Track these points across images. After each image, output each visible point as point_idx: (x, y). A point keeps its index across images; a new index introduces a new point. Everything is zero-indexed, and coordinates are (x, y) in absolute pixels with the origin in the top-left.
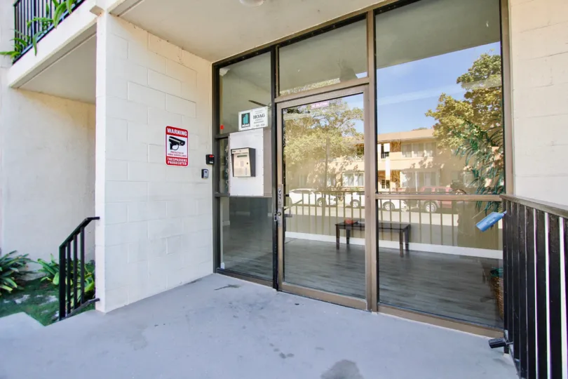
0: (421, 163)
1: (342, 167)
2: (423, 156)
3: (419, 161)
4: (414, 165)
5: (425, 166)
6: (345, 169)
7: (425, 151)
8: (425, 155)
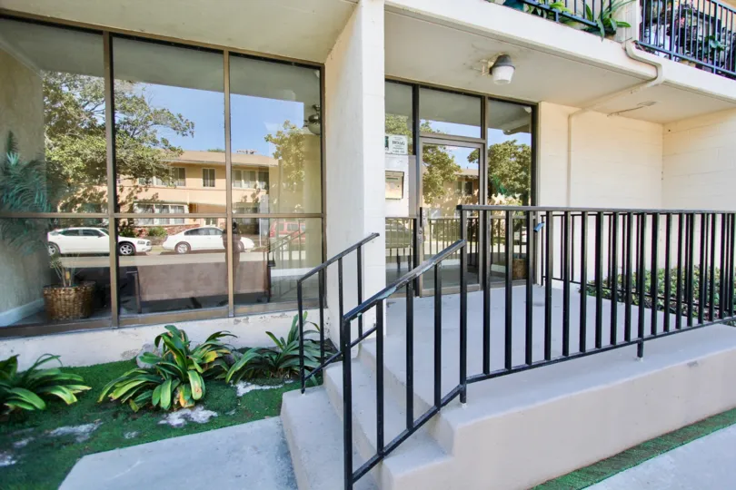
0: (253, 196)
1: (132, 194)
2: (255, 187)
3: (252, 193)
4: (245, 197)
5: (257, 199)
6: (136, 198)
7: (257, 182)
8: (258, 187)
